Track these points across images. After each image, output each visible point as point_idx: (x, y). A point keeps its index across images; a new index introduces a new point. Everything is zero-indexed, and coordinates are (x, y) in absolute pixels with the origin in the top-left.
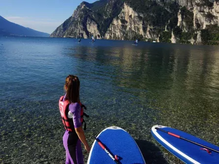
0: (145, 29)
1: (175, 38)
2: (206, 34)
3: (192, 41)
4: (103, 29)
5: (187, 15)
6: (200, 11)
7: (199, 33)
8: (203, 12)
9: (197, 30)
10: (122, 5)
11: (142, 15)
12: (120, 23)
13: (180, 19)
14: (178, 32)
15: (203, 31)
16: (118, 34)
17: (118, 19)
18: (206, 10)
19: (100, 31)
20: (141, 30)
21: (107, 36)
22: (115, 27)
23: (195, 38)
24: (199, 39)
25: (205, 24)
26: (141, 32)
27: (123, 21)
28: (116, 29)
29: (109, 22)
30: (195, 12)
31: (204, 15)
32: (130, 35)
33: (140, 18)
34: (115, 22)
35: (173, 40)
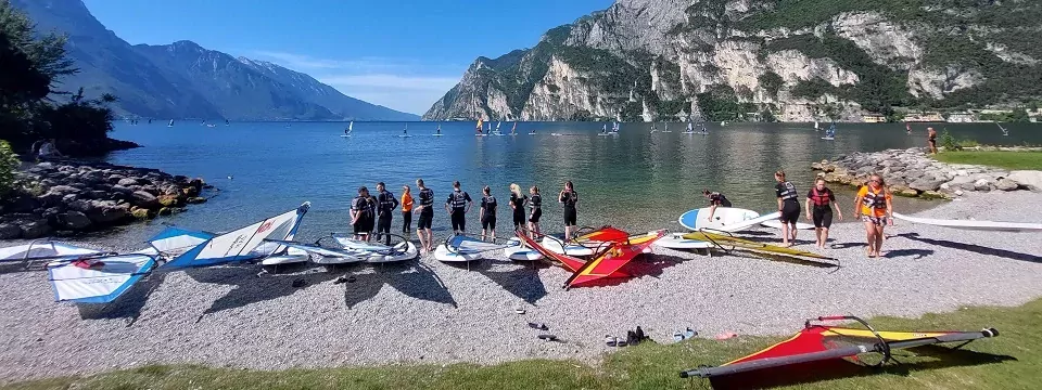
0: (592, 101)
1: (650, 112)
2: (706, 101)
3: (682, 116)
4: (517, 104)
5: (670, 70)
6: (692, 62)
7: (694, 101)
8: (697, 62)
9: (689, 96)
10: (549, 59)
11: (585, 76)
12: (547, 92)
13: (655, 78)
14: (654, 100)
15: (701, 96)
16: (545, 111)
17: (543, 84)
18: (703, 59)
19: (512, 107)
20: (586, 102)
21: (525, 116)
22: (538, 100)
23: (688, 109)
24: (696, 112)
25: (704, 84)
26: (587, 106)
27: (553, 88)
28: (541, 104)
29: (528, 90)
30: (682, 63)
31: (700, 69)
32: (568, 113)
33: (583, 81)
34: (537, 90)
35: (647, 117)
